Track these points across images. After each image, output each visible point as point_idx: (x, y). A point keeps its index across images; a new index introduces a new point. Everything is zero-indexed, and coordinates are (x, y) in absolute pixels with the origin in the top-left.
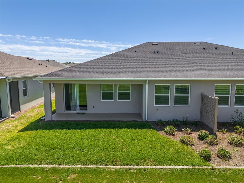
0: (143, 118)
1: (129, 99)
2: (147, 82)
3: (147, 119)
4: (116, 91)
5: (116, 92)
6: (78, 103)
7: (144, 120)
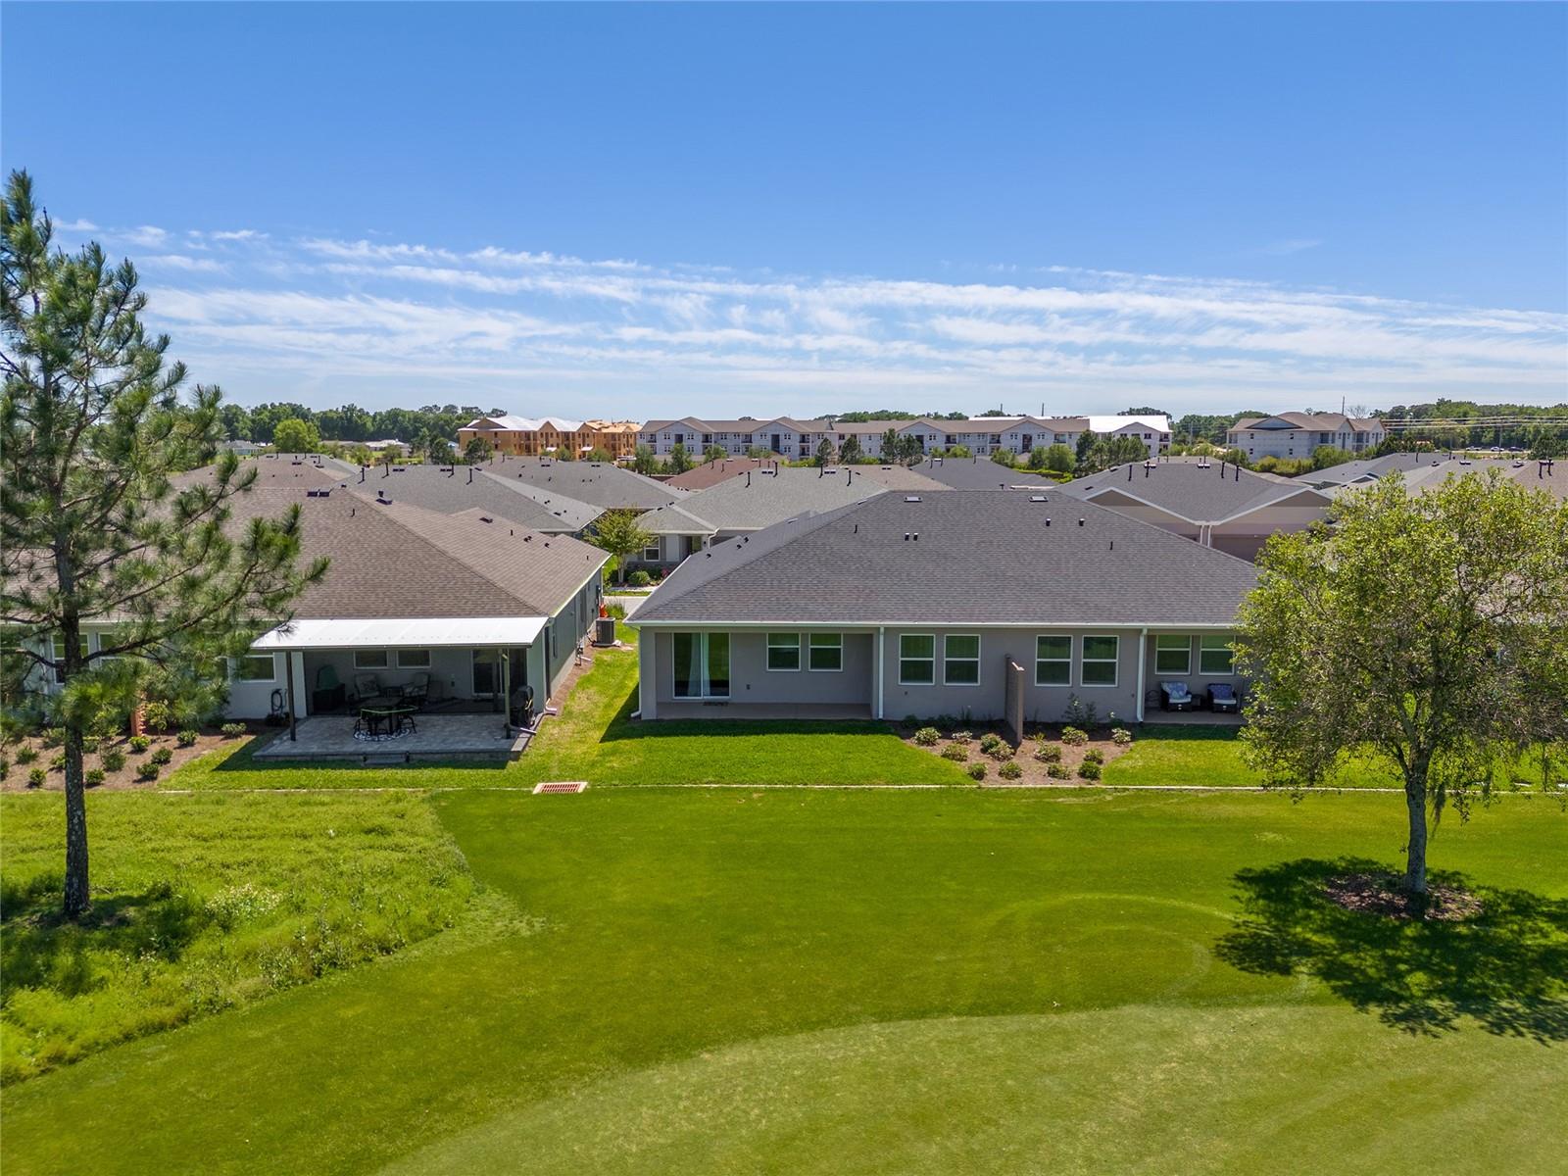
0: (874, 712)
1: (839, 667)
2: (882, 630)
3: (881, 717)
4: (805, 646)
5: (804, 650)
6: (705, 675)
7: (874, 718)
